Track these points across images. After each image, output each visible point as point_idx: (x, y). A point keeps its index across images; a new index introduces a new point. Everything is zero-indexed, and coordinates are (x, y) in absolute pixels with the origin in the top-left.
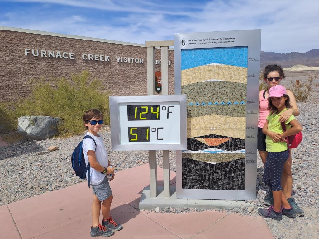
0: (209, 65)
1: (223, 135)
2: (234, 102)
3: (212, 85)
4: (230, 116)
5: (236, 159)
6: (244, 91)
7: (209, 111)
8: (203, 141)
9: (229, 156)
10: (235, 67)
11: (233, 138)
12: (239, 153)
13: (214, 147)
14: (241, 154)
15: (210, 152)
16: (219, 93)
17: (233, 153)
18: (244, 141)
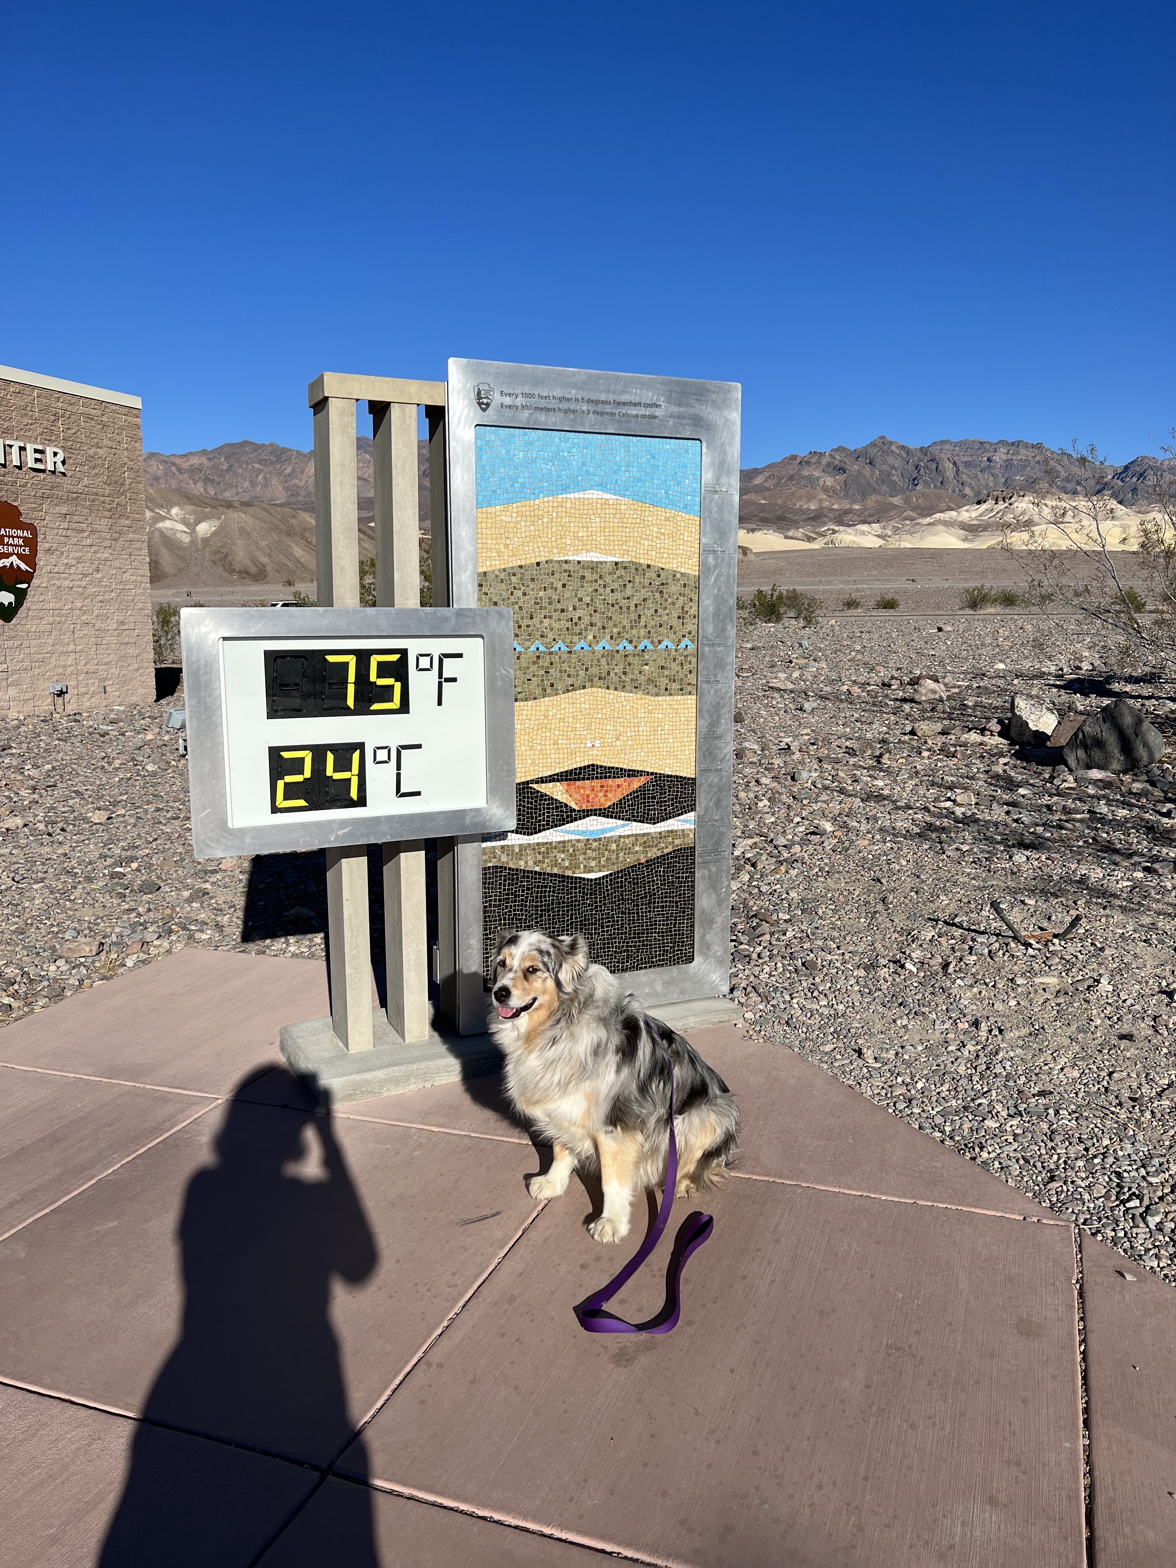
0: (577, 495)
1: (625, 767)
2: (660, 642)
3: (588, 574)
4: (648, 693)
5: (666, 851)
6: (691, 600)
7: (578, 675)
8: (557, 791)
9: (645, 842)
10: (661, 513)
11: (656, 774)
12: (675, 828)
13: (595, 815)
14: (683, 830)
15: (583, 832)
16: (613, 605)
17: (659, 830)
18: (691, 782)
